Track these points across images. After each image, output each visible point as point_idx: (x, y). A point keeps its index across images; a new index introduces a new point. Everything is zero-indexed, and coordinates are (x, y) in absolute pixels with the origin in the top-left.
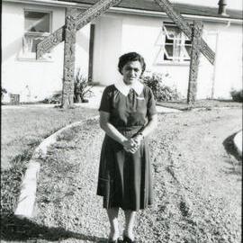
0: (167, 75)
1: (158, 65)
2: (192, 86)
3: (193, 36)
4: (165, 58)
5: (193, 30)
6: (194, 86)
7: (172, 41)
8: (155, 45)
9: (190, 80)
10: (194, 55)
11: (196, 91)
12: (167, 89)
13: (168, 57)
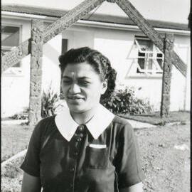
0: (140, 89)
1: (131, 78)
2: (165, 99)
3: (165, 48)
4: (138, 72)
5: (165, 42)
6: (168, 99)
7: (143, 55)
8: (127, 58)
9: (163, 92)
10: (166, 67)
11: (169, 104)
12: (140, 101)
13: (141, 70)
